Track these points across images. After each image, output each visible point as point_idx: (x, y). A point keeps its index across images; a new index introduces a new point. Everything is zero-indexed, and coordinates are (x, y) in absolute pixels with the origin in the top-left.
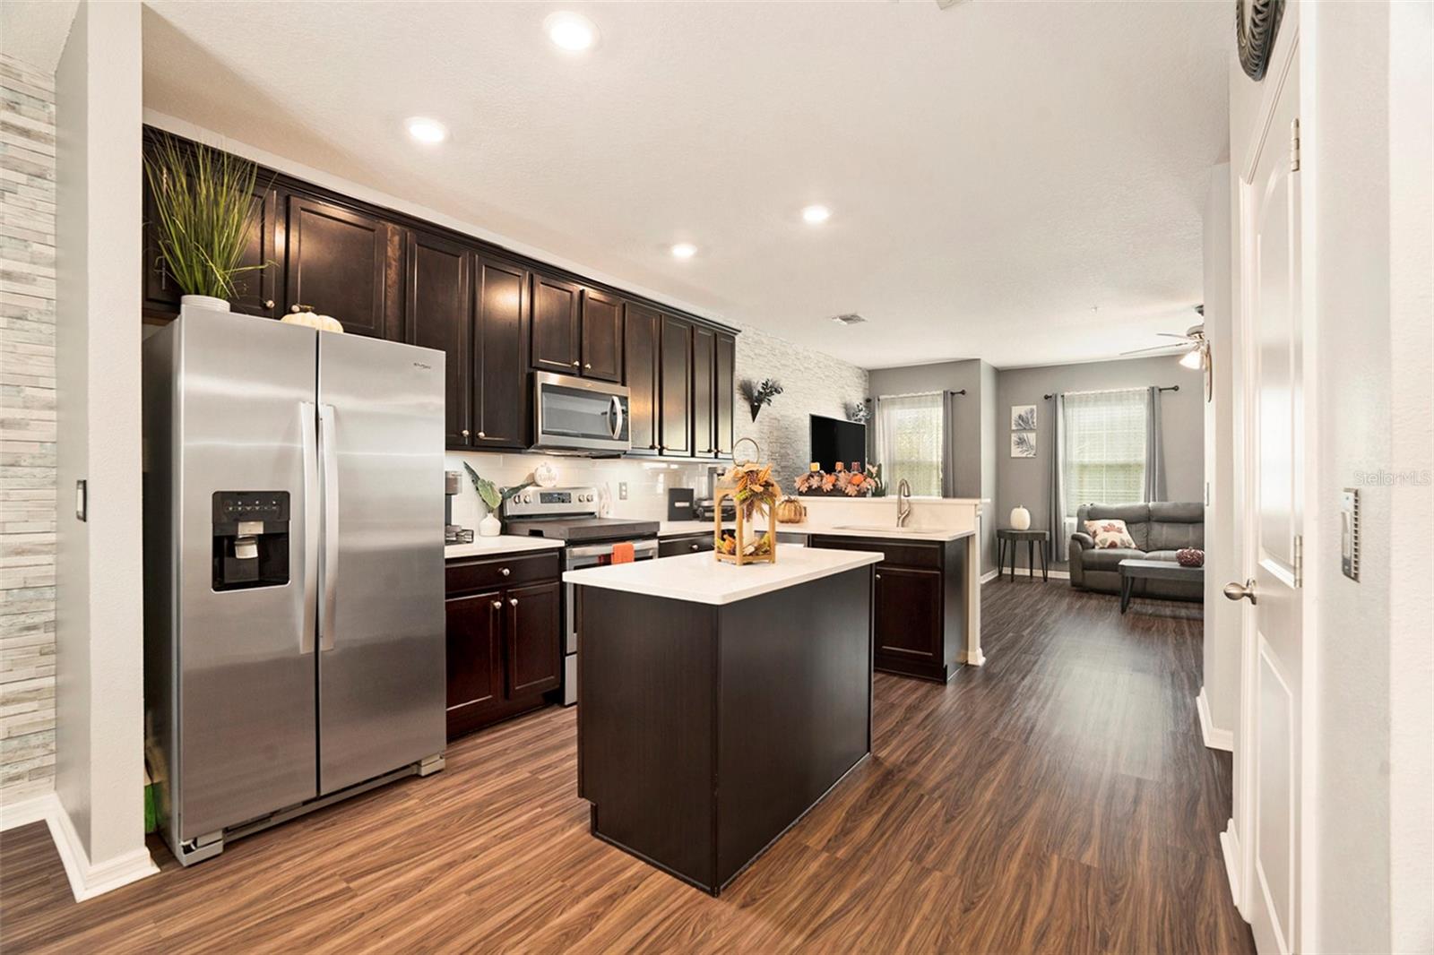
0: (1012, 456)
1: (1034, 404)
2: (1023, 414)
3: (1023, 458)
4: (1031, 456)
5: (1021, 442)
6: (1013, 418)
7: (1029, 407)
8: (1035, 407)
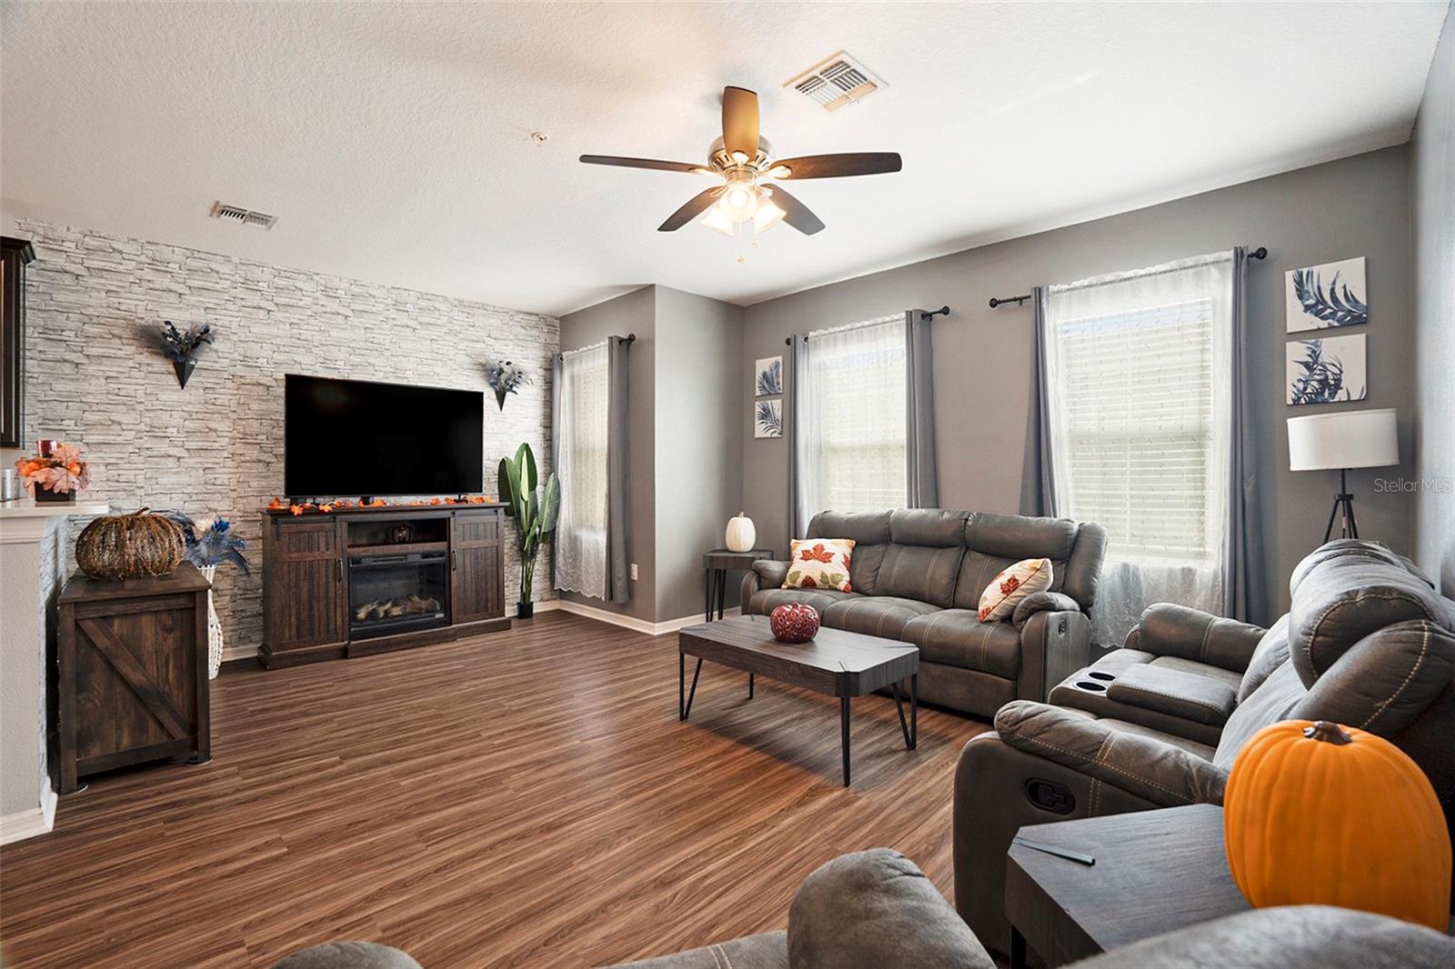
0: (757, 436)
1: (779, 355)
2: (767, 370)
3: (767, 438)
4: (775, 435)
5: (766, 414)
6: (757, 378)
7: (773, 360)
8: (780, 359)
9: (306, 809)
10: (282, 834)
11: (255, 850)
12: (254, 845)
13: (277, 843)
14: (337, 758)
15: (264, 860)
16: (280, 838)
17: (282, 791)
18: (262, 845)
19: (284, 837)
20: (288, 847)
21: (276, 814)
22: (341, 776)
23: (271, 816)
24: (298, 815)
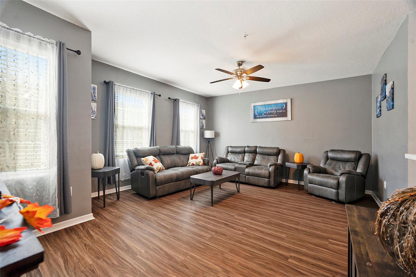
9: (317, 247)
10: (328, 244)
11: (337, 245)
12: (337, 246)
13: (330, 243)
14: (289, 260)
15: (336, 241)
16: (329, 243)
17: (320, 260)
18: (335, 245)
19: (328, 243)
20: (328, 240)
21: (327, 252)
22: (297, 251)
23: (328, 252)
24: (320, 247)
